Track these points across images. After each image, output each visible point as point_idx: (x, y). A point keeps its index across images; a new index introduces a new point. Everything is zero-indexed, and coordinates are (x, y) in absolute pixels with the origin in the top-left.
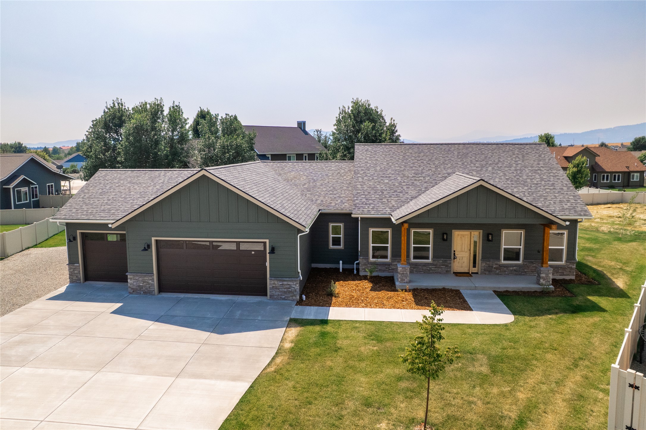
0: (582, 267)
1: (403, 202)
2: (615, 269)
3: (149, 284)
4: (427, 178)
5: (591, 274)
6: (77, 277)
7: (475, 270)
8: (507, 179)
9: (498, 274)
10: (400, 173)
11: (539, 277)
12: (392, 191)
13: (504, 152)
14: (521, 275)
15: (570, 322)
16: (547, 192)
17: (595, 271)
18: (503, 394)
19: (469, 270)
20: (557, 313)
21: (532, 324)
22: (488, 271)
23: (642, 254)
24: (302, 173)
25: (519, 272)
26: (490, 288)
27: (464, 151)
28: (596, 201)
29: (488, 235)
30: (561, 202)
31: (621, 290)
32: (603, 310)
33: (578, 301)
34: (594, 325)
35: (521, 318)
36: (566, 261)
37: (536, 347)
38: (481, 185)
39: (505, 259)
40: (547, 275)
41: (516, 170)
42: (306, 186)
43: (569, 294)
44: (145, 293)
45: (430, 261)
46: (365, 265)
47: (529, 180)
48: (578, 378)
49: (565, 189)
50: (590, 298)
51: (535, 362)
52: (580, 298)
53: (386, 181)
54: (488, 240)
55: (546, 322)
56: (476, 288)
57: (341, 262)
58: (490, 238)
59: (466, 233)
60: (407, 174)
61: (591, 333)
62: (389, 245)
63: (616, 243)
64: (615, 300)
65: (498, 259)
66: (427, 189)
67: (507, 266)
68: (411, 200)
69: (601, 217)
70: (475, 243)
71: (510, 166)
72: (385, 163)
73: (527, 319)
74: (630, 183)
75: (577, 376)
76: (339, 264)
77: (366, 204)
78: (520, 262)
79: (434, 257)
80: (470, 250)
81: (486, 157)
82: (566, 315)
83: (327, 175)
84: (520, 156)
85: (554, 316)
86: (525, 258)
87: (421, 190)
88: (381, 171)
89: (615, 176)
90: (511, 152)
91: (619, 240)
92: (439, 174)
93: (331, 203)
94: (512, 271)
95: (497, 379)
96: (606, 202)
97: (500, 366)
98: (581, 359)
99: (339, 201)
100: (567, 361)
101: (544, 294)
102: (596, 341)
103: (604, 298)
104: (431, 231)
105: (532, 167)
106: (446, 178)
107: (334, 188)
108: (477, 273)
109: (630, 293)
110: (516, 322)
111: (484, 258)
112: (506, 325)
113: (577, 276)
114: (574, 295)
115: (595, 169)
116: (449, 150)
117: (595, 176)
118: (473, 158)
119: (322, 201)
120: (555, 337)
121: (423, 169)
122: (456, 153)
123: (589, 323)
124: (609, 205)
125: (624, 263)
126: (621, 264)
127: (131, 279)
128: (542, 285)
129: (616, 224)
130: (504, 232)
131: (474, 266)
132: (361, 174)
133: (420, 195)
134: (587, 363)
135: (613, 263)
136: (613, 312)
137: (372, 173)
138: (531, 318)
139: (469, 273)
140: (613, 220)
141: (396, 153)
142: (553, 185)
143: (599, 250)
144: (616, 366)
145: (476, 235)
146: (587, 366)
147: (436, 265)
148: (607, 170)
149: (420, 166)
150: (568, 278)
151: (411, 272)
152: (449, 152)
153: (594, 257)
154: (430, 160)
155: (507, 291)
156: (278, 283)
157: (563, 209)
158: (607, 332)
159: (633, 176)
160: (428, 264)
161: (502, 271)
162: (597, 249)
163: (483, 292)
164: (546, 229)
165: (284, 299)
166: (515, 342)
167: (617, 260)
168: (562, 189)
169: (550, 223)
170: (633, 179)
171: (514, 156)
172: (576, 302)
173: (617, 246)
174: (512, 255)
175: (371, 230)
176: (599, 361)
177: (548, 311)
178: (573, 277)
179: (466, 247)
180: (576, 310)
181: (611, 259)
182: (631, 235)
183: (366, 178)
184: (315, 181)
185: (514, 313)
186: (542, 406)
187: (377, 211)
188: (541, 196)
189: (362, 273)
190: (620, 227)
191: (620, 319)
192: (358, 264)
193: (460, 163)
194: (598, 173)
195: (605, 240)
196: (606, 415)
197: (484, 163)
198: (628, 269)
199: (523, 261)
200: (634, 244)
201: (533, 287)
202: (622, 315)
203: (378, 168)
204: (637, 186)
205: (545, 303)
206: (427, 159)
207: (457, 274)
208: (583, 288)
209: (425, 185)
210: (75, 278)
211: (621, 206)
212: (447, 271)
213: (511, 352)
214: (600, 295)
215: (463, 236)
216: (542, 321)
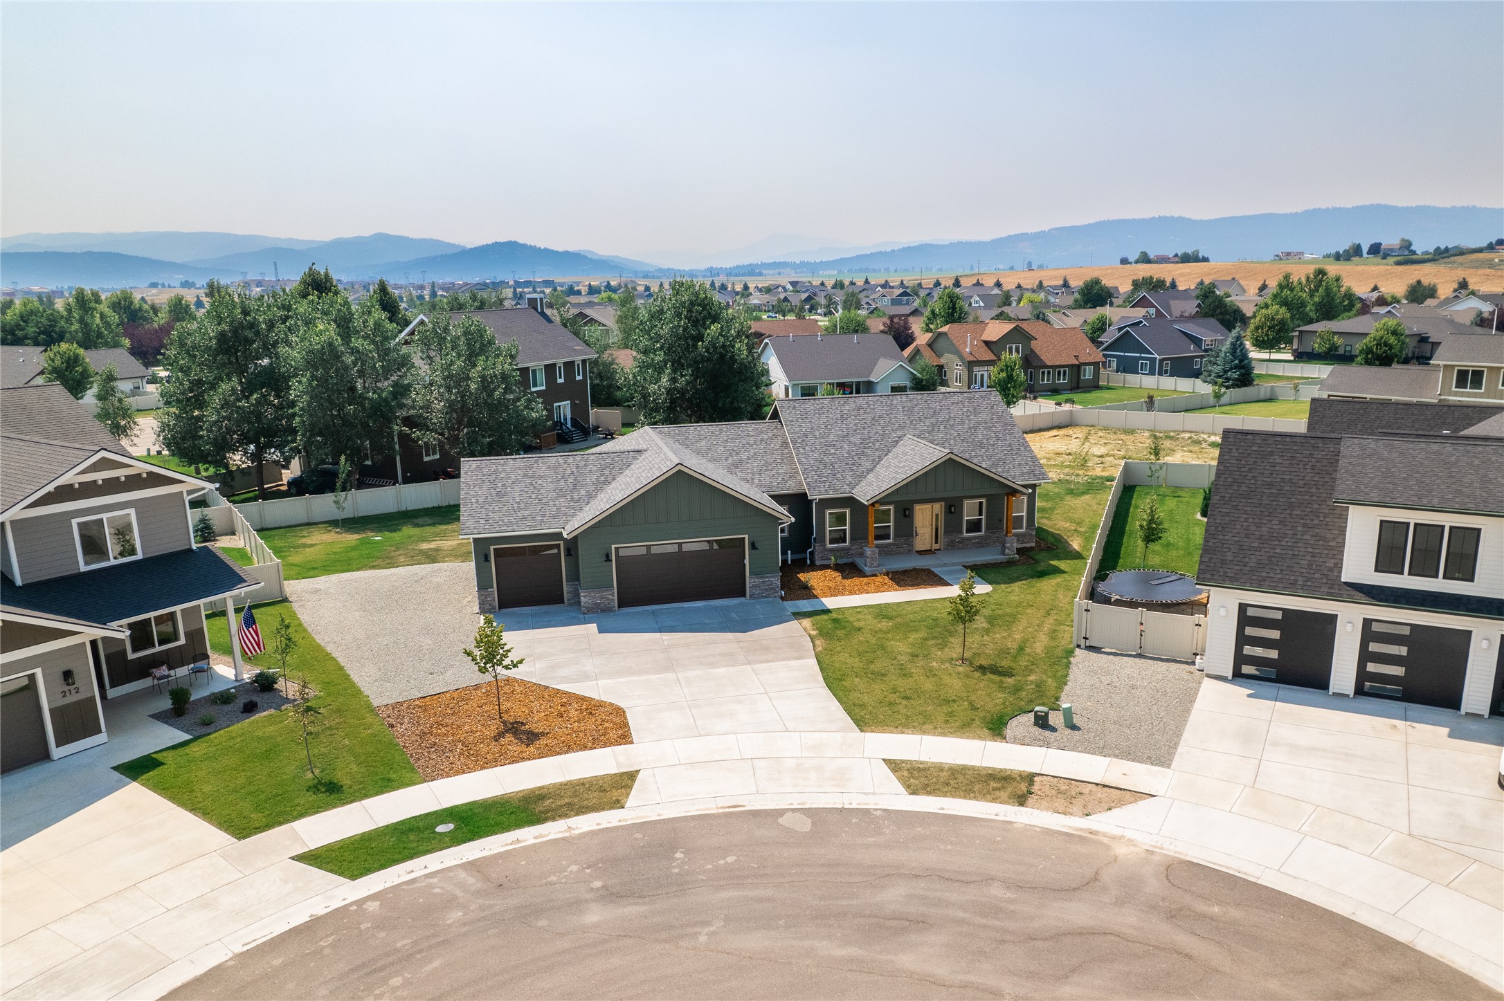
0: (1040, 531)
1: (860, 477)
2: (1069, 531)
3: (608, 599)
4: (877, 444)
5: (1051, 539)
6: (490, 605)
7: (936, 546)
8: (963, 441)
9: (961, 548)
10: (845, 440)
11: (1004, 547)
12: (843, 463)
13: (953, 403)
14: (983, 547)
15: (1038, 585)
16: (1005, 455)
17: (1053, 535)
18: (1005, 638)
19: (931, 546)
20: (1026, 579)
21: (1009, 590)
22: (952, 546)
23: (1094, 511)
24: (715, 443)
25: (982, 544)
26: (958, 564)
27: (909, 404)
28: (1037, 426)
29: (950, 507)
30: (1020, 465)
31: (1077, 552)
32: (1064, 572)
33: (1042, 567)
34: (1058, 584)
35: (997, 587)
36: (1026, 528)
37: (1017, 606)
38: (950, 458)
39: (967, 532)
40: (1012, 544)
41: (970, 428)
42: (730, 461)
43: (1032, 562)
44: (603, 611)
45: (891, 541)
46: (822, 552)
47: (985, 441)
48: (1051, 621)
49: (1022, 449)
50: (1052, 562)
51: (1019, 616)
52: (1043, 564)
53: (833, 451)
54: (950, 512)
55: (1020, 588)
56: (945, 565)
57: (789, 552)
58: (953, 510)
59: (928, 506)
60: (852, 439)
61: (1056, 591)
62: (847, 527)
63: (1068, 498)
64: (1071, 562)
65: (961, 532)
66: (880, 458)
67: (969, 539)
68: (868, 474)
69: (1047, 456)
70: (937, 515)
71: (963, 423)
72: (823, 426)
73: (1003, 586)
74: (1081, 385)
75: (1051, 620)
76: (787, 554)
77: (820, 482)
78: (983, 533)
79: (896, 536)
80: (932, 525)
81: (935, 412)
82: (1035, 580)
83: (748, 443)
84: (971, 409)
85: (1024, 582)
86: (987, 529)
87: (874, 460)
88: (823, 438)
89: (1059, 372)
90: (960, 404)
91: (1071, 492)
92: (889, 438)
93: (771, 482)
94: (974, 543)
95: (997, 629)
96: (1050, 426)
97: (995, 622)
98: (1051, 609)
99: (780, 478)
100: (1042, 612)
101: (1010, 563)
102: (1060, 596)
103: (1063, 561)
104: (892, 507)
105: (986, 423)
106: (897, 442)
107: (766, 462)
108: (939, 550)
109: (1084, 554)
110: (994, 590)
111: (946, 532)
112: (987, 594)
113: (1037, 542)
114: (1037, 562)
115: (1031, 362)
116: (891, 404)
117: (1031, 372)
118: (921, 414)
119: (760, 481)
120: (1029, 597)
121: (869, 432)
122: (901, 409)
123: (1053, 584)
124: (1054, 432)
125: (1078, 523)
126: (1075, 525)
127: (585, 596)
128: (1008, 555)
129: (1067, 466)
130: (966, 502)
131: (936, 542)
132: (799, 443)
133: (875, 466)
134: (1056, 611)
135: (1068, 525)
136: (1071, 573)
137: (812, 442)
138: (1007, 586)
139: (931, 550)
140: (1061, 459)
141: (831, 410)
142: (1010, 445)
143: (1052, 509)
144: (1078, 599)
145: (938, 507)
146: (1057, 614)
147: (897, 545)
148: (1049, 364)
149: (864, 428)
150: (1028, 545)
151: (880, 554)
152: (893, 407)
153: (1048, 519)
154: (873, 419)
155: (975, 565)
156: (758, 581)
157: (1023, 474)
158: (1068, 588)
159: (1085, 369)
160: (890, 544)
161: (964, 545)
162: (1050, 508)
163: (953, 568)
164: (1010, 497)
165: (765, 597)
166: (1000, 605)
167: (1071, 520)
168: (1019, 449)
169: (1013, 492)
170: (1084, 376)
171: (965, 410)
172: (1040, 568)
173: (1070, 503)
174: (975, 526)
175: (828, 512)
176: (1064, 609)
177: (1018, 579)
178: (1033, 545)
179: (928, 523)
180: (1042, 574)
181: (1065, 520)
182: (1083, 484)
183: (807, 448)
184: (737, 454)
185: (990, 583)
186: (1032, 640)
187: (835, 490)
188: (999, 459)
189: (818, 563)
190: (1072, 471)
191: (1077, 577)
192: (812, 553)
193: (908, 422)
194: (1034, 368)
195: (1058, 495)
196: (1072, 637)
197: (933, 420)
198: (1081, 529)
199: (985, 532)
200: (1087, 497)
201: (999, 558)
202: (1078, 574)
203: (817, 434)
204: (1090, 387)
205: (1013, 571)
206: (870, 418)
207: (920, 552)
208: (1043, 554)
209: (877, 453)
210: (488, 607)
211: (1069, 431)
212: (909, 550)
213: (1000, 612)
214: (1059, 559)
215: (925, 510)
216: (1016, 587)
